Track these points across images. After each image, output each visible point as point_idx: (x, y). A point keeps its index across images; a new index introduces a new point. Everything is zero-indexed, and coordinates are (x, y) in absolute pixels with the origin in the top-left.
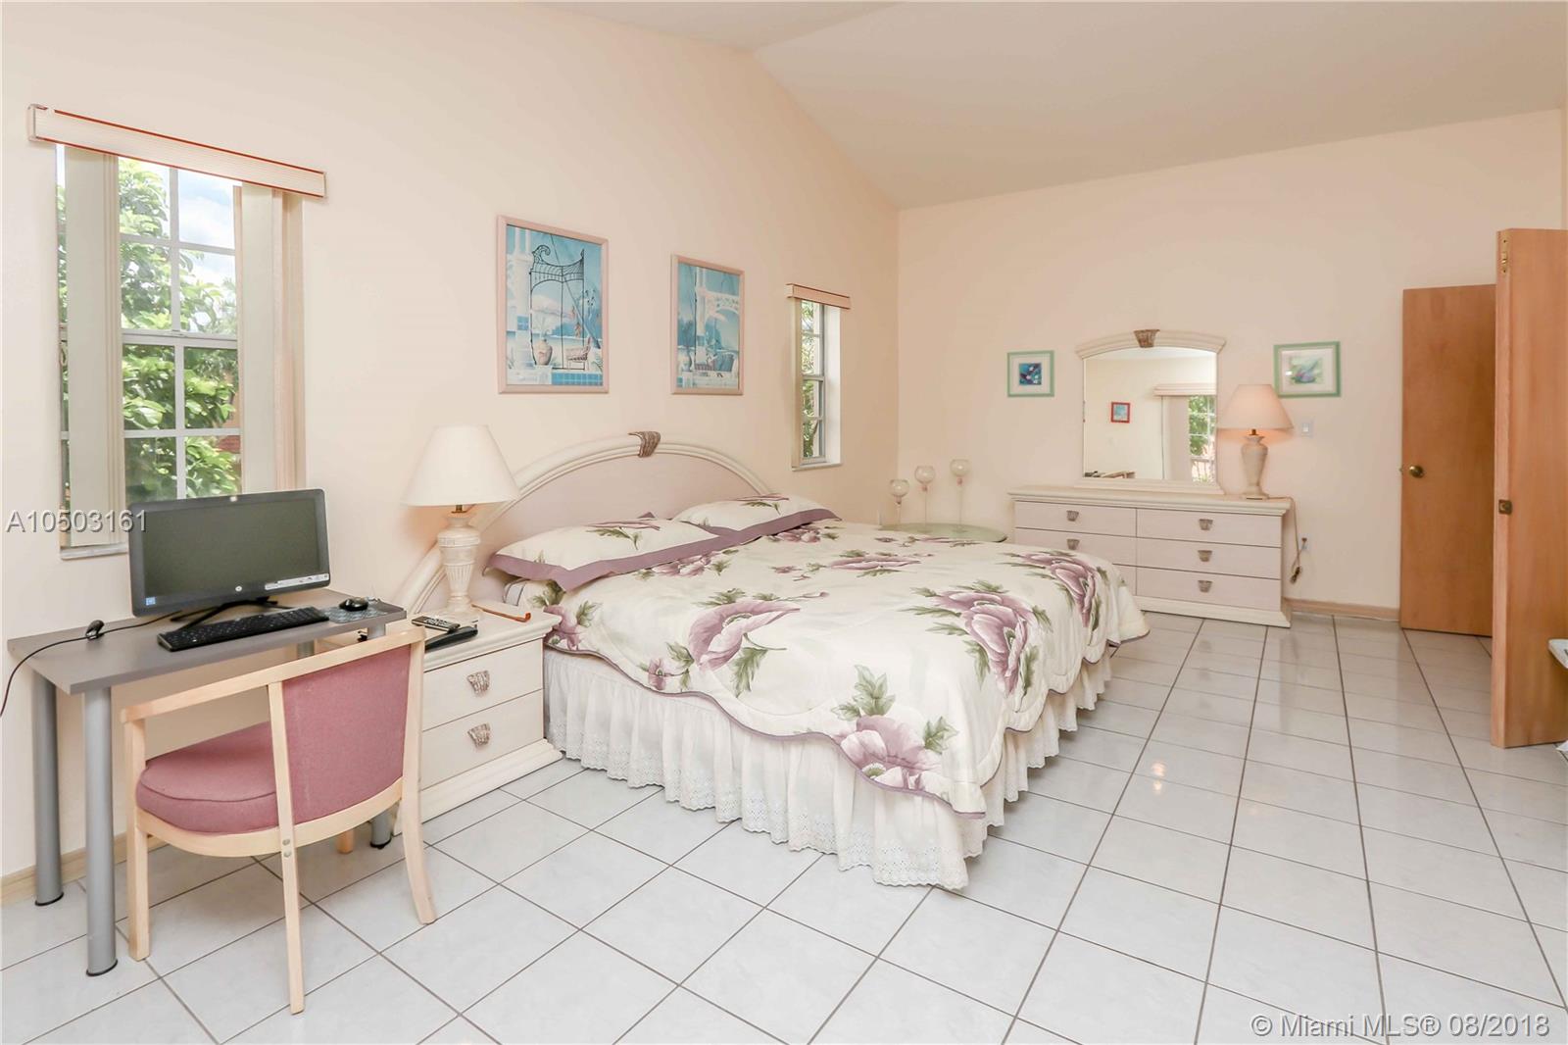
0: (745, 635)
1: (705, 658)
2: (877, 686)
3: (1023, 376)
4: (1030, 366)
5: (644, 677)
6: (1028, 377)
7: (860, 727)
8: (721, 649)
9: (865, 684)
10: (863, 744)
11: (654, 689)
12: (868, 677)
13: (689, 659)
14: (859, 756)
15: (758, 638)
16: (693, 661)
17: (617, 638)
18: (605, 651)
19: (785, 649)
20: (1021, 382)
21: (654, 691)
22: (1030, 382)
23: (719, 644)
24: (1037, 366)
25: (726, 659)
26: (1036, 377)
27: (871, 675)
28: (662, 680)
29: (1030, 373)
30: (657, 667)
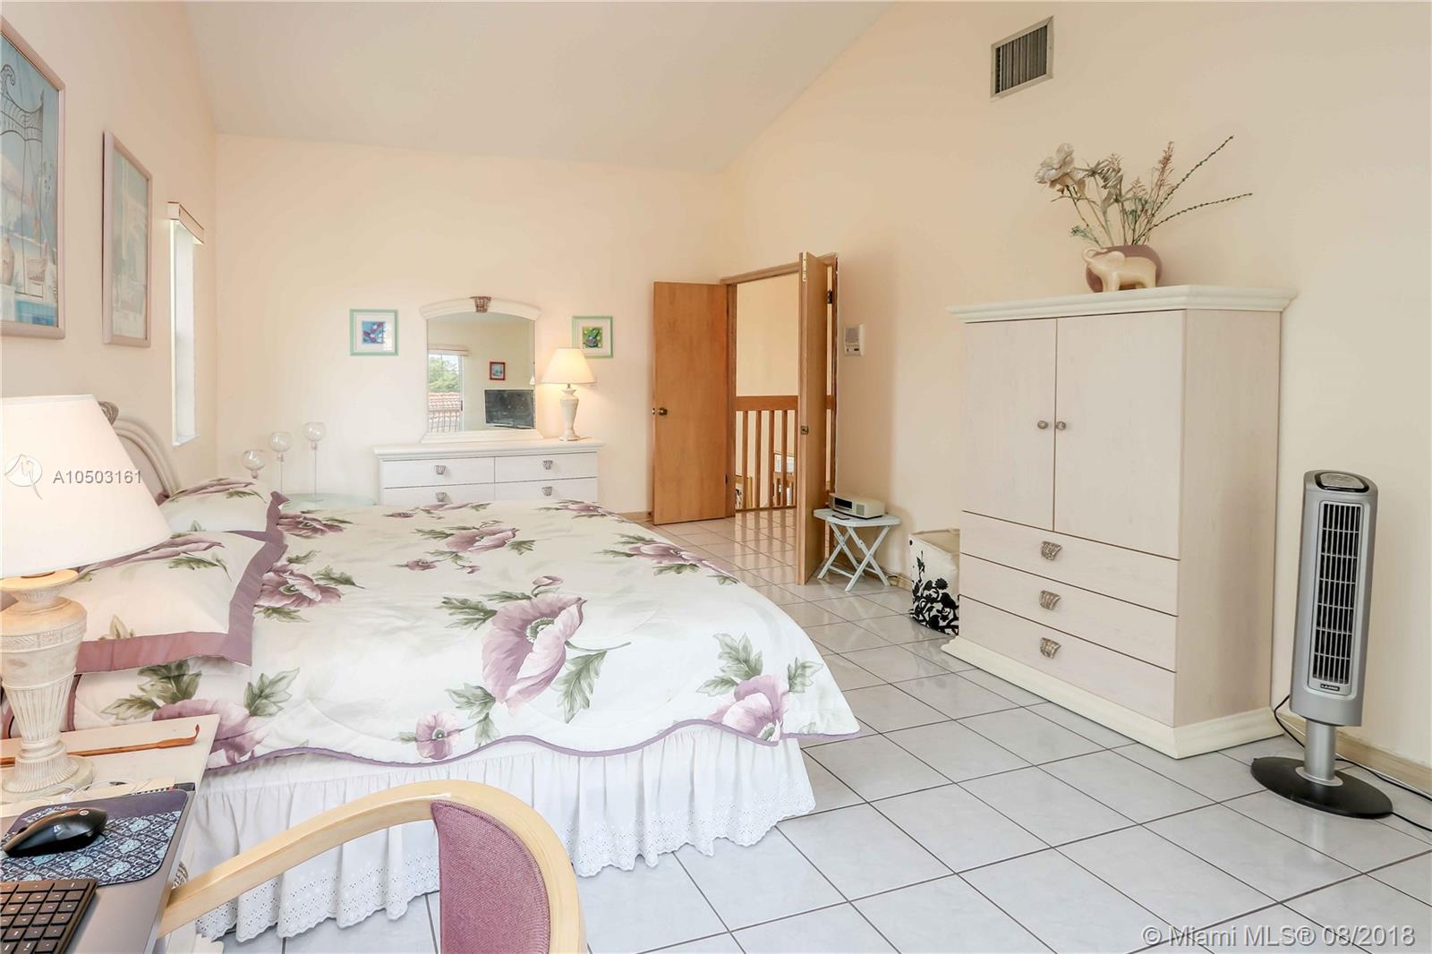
0: (567, 643)
1: (513, 690)
2: (740, 648)
3: (367, 334)
4: (374, 324)
5: (411, 753)
6: (372, 336)
7: (739, 697)
8: (536, 672)
9: (729, 650)
10: (749, 712)
11: (430, 760)
12: (728, 641)
13: (487, 699)
14: (749, 723)
15: (585, 640)
16: (493, 700)
17: (346, 713)
18: (318, 739)
19: (629, 643)
20: (365, 341)
21: (434, 763)
22: (374, 341)
23: (534, 665)
24: (381, 325)
25: (548, 680)
26: (380, 335)
27: (733, 639)
28: (444, 742)
29: (374, 331)
30: (432, 728)
